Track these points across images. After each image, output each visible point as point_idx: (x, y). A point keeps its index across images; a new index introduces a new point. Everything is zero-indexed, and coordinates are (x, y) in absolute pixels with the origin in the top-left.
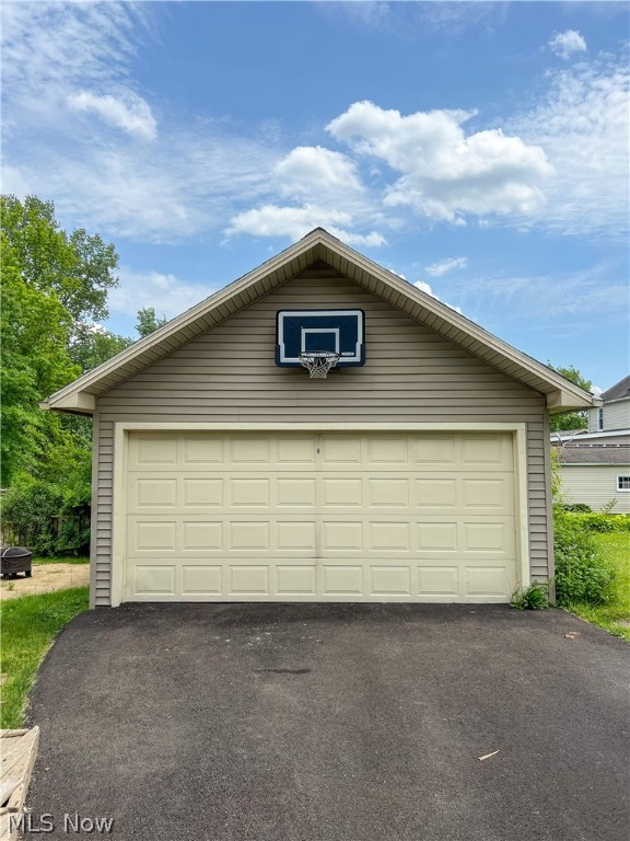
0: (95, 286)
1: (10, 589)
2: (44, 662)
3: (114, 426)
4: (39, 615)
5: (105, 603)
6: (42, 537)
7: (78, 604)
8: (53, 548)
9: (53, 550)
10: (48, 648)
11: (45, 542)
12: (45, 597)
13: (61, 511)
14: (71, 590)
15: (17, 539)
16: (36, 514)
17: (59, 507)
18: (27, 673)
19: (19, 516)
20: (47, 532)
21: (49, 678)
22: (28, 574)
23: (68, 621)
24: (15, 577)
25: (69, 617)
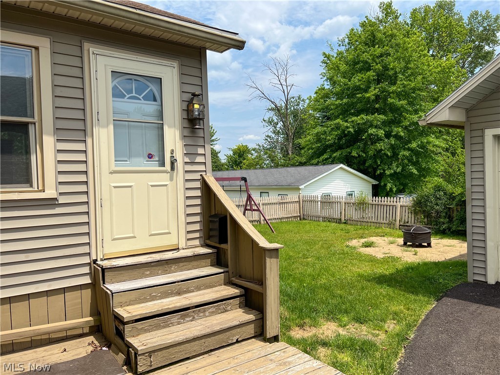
0: (487, 48)
1: (415, 254)
2: (424, 320)
3: (483, 133)
4: (429, 279)
5: (482, 279)
6: (442, 220)
7: (461, 275)
8: (449, 229)
9: (449, 230)
10: (430, 307)
11: (444, 223)
12: (436, 264)
13: (454, 203)
14: (458, 262)
15: (426, 220)
16: (437, 204)
17: (453, 200)
18: (409, 326)
19: (426, 206)
20: (445, 217)
21: (424, 338)
22: (429, 245)
23: (450, 288)
24: (421, 246)
25: (452, 284)
